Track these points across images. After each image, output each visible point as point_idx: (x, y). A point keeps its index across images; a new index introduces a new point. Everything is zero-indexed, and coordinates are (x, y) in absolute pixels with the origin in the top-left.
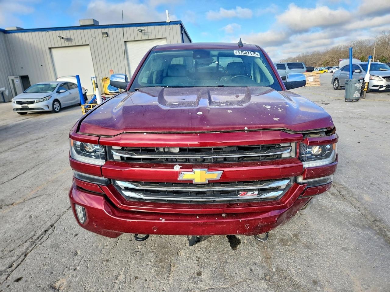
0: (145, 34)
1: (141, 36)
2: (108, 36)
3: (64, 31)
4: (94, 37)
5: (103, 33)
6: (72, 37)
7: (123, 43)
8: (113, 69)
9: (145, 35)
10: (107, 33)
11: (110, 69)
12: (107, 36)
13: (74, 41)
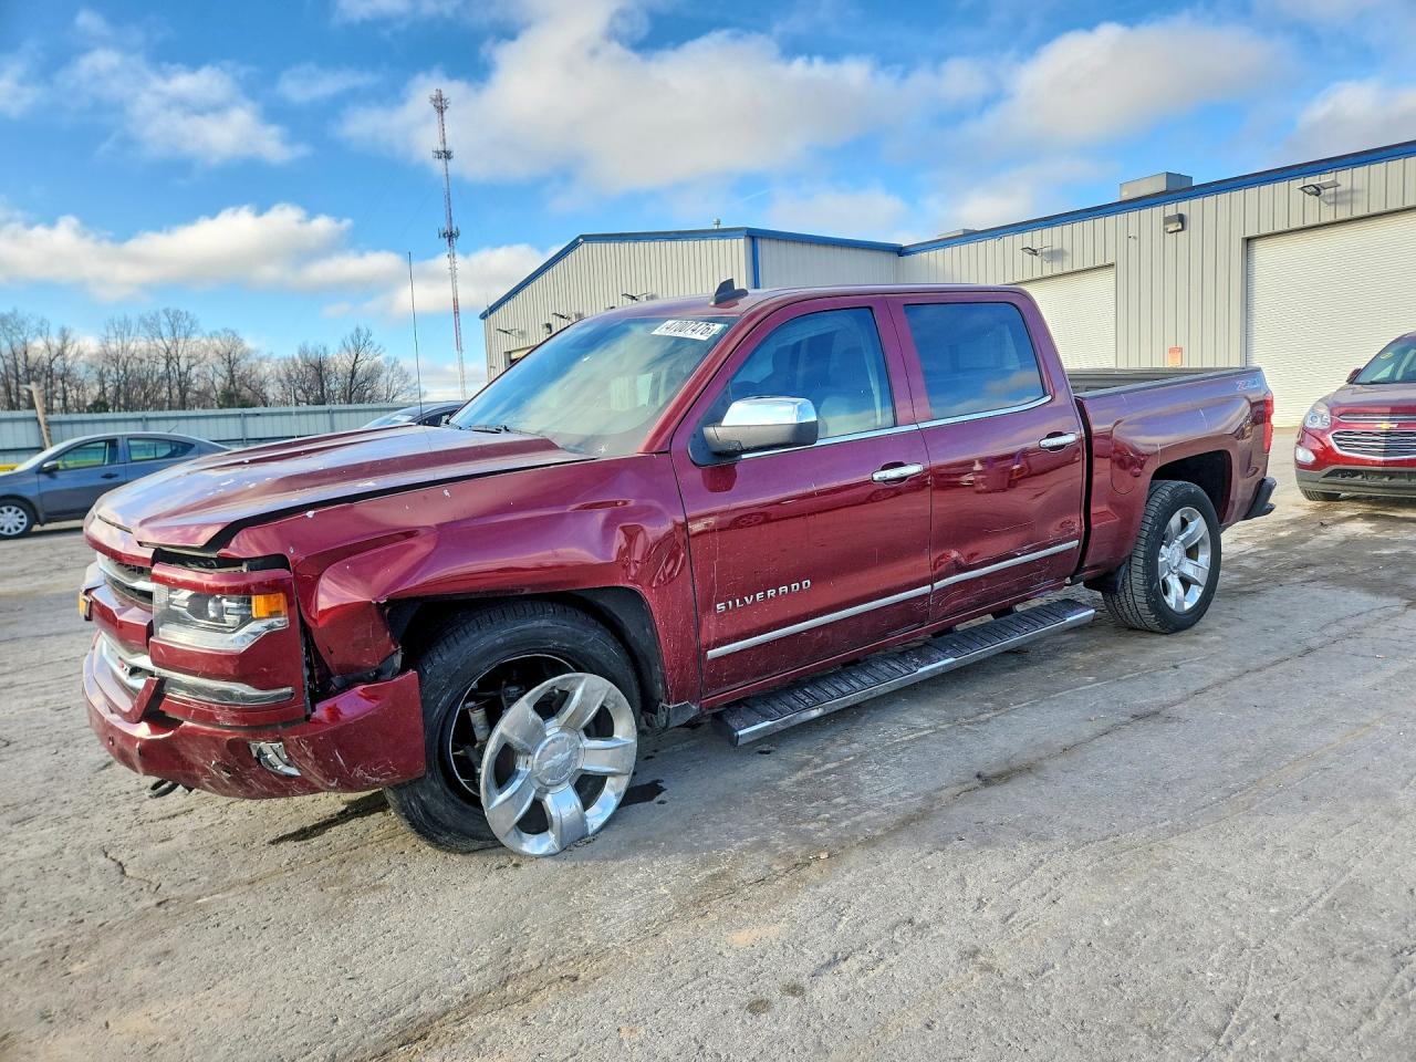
0: (1336, 200)
1: (1316, 211)
2: (1183, 229)
3: (1047, 231)
4: (1135, 238)
5: (1167, 220)
6: (1067, 247)
7: (1238, 246)
8: (1182, 343)
9: (1335, 203)
10: (1181, 218)
11: (1170, 343)
12: (1180, 227)
13: (1069, 258)
